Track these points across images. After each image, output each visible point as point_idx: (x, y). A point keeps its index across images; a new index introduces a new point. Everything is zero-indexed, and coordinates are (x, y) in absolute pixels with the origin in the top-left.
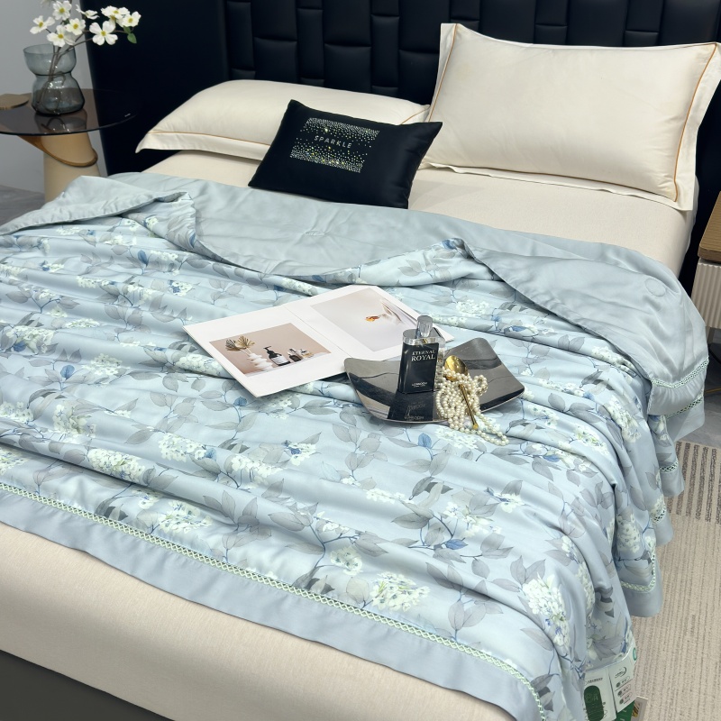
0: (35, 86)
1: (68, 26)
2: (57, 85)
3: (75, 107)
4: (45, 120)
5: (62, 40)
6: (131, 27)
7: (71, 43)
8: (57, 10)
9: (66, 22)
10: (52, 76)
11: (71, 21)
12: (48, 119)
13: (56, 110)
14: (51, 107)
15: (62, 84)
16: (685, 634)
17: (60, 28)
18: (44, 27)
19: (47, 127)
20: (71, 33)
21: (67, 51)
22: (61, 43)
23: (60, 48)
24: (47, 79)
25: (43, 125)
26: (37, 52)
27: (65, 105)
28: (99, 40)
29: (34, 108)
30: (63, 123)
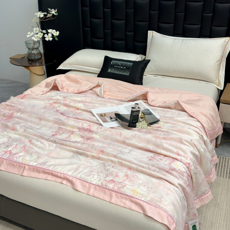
0: (28, 52)
1: (38, 35)
2: (34, 52)
3: (39, 58)
4: (31, 62)
5: (36, 39)
6: (56, 36)
7: (39, 40)
8: (35, 30)
9: (37, 34)
10: (33, 49)
11: (39, 33)
12: (32, 62)
13: (34, 59)
14: (33, 58)
15: (36, 52)
16: (216, 208)
17: (35, 35)
18: (31, 35)
19: (31, 64)
20: (39, 37)
21: (37, 42)
22: (36, 40)
23: (35, 41)
24: (31, 50)
25: (30, 63)
26: (29, 42)
27: (36, 57)
28: (47, 39)
29: (28, 58)
30: (36, 63)
